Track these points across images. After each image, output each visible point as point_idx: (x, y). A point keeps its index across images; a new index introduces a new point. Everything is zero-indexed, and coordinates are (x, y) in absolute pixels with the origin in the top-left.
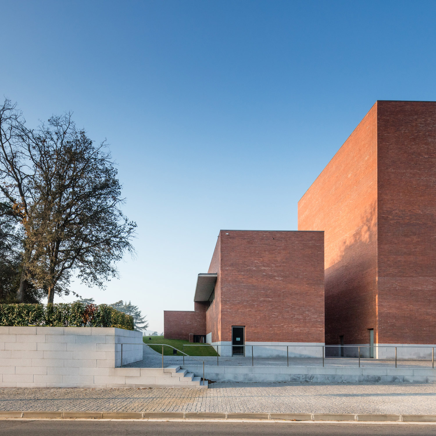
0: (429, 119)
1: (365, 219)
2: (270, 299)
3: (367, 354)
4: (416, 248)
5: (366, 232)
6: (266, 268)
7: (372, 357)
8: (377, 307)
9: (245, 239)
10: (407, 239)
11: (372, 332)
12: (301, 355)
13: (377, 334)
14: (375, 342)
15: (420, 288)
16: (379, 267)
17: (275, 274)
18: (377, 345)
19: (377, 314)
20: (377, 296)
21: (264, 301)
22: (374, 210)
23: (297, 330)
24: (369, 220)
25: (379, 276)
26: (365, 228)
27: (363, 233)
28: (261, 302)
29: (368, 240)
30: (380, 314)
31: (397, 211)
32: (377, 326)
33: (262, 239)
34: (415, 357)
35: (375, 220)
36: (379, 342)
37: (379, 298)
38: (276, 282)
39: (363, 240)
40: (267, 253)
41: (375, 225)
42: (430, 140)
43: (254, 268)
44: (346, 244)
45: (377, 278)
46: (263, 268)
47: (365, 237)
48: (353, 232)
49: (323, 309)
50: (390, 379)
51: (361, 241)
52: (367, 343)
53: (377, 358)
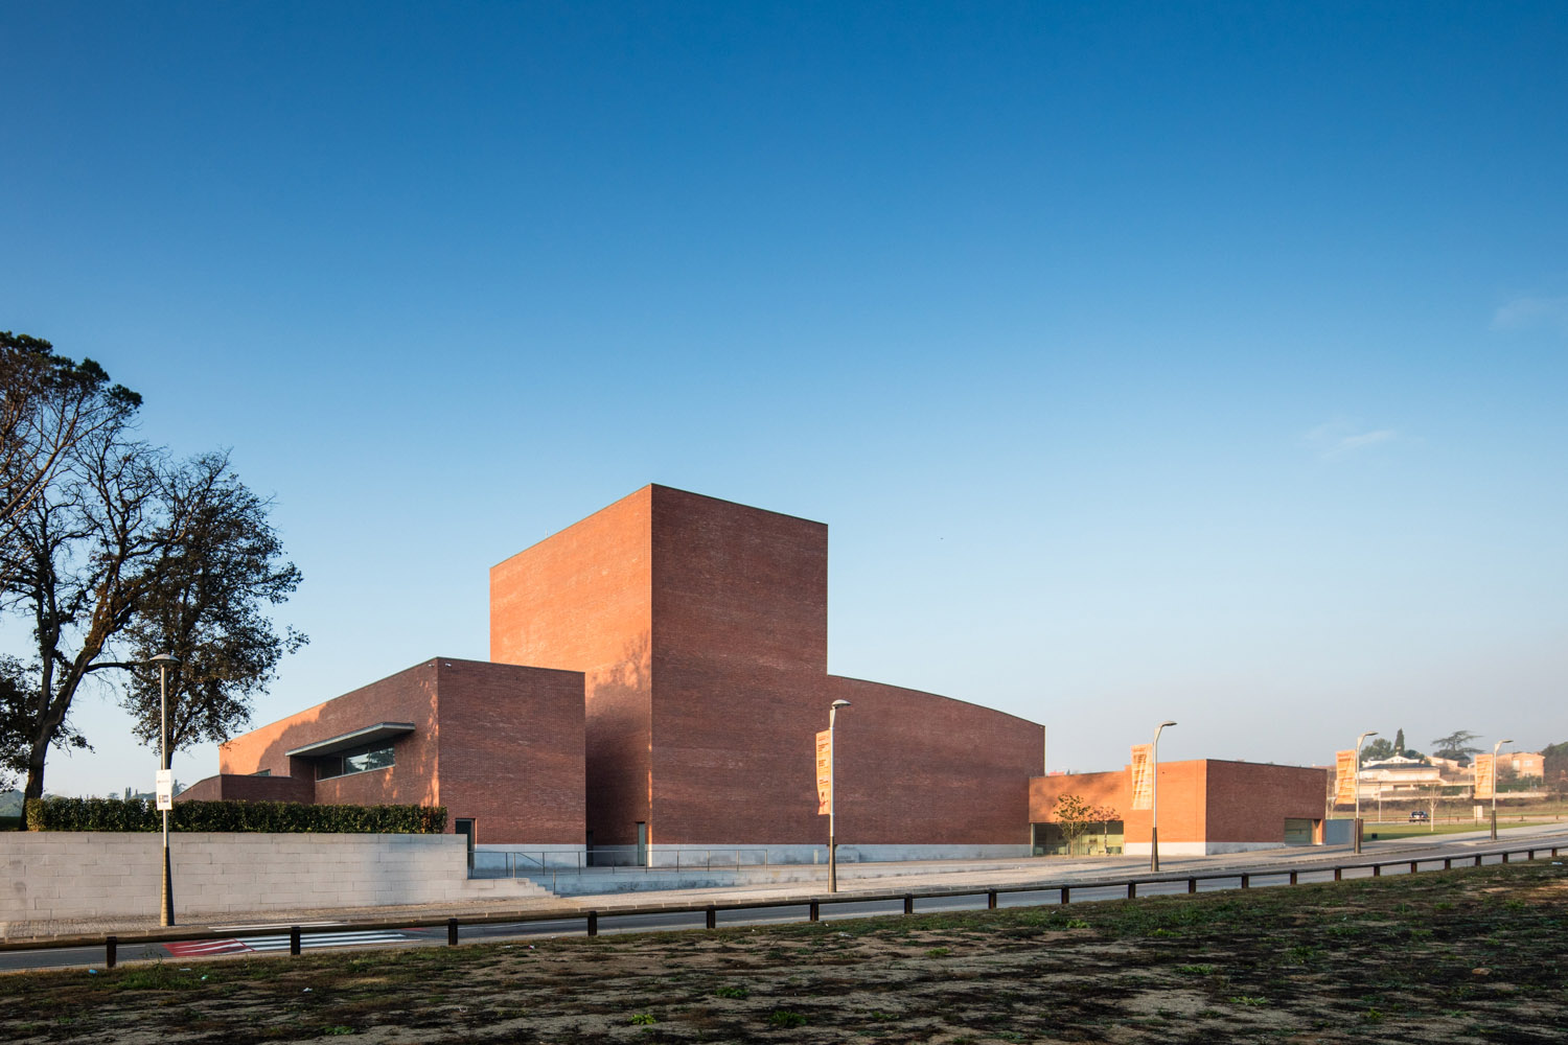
0: (712, 523)
1: (630, 652)
2: (511, 776)
3: (635, 860)
4: (696, 707)
5: (631, 673)
6: (506, 726)
7: (643, 864)
8: (650, 790)
9: (475, 675)
10: (685, 693)
11: (642, 827)
12: (554, 864)
13: (650, 830)
14: (647, 842)
15: (700, 765)
16: (653, 731)
17: (519, 736)
18: (650, 846)
19: (650, 799)
20: (650, 775)
21: (503, 778)
22: (646, 642)
23: (550, 825)
24: (635, 656)
25: (653, 745)
26: (631, 665)
27: (627, 674)
28: (498, 780)
29: (636, 686)
30: (654, 800)
31: (674, 651)
32: (650, 818)
33: (500, 678)
34: (694, 863)
35: (646, 658)
36: (653, 843)
37: (653, 777)
38: (519, 748)
39: (627, 684)
40: (507, 700)
41: (647, 667)
42: (712, 553)
43: (489, 725)
44: (597, 682)
45: (650, 747)
46: (501, 725)
47: (631, 680)
48: (611, 665)
49: (584, 793)
50: (703, 884)
51: (624, 684)
52: (633, 843)
53: (650, 865)
